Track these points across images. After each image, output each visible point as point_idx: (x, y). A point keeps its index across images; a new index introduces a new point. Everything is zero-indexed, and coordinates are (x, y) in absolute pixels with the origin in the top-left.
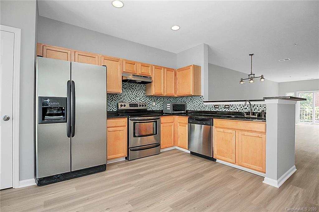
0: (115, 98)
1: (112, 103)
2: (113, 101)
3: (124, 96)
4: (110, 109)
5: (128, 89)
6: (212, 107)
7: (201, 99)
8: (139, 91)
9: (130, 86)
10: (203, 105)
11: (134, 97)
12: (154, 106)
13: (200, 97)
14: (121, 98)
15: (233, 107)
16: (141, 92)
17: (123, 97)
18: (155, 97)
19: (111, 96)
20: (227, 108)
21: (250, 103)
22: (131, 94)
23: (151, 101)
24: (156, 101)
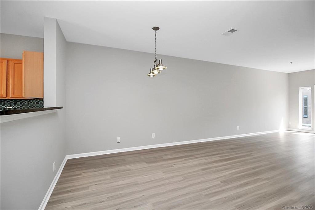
23: (3, 105)
24: (14, 105)
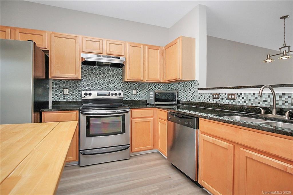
0: (79, 85)
1: (76, 91)
2: (76, 88)
3: (92, 82)
4: (73, 99)
5: (97, 74)
6: (210, 97)
7: (195, 84)
8: (113, 76)
9: (100, 70)
10: (198, 94)
11: (107, 84)
12: (135, 95)
13: (194, 82)
14: (88, 85)
15: (241, 98)
16: (116, 77)
17: (91, 84)
18: (137, 84)
19: (75, 83)
20: (232, 99)
21: (272, 90)
22: (101, 80)
23: (130, 88)
24: (138, 88)
